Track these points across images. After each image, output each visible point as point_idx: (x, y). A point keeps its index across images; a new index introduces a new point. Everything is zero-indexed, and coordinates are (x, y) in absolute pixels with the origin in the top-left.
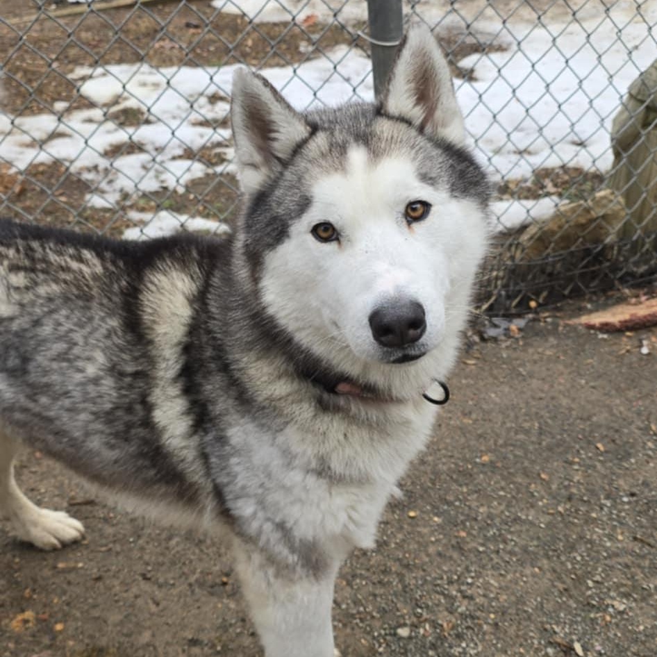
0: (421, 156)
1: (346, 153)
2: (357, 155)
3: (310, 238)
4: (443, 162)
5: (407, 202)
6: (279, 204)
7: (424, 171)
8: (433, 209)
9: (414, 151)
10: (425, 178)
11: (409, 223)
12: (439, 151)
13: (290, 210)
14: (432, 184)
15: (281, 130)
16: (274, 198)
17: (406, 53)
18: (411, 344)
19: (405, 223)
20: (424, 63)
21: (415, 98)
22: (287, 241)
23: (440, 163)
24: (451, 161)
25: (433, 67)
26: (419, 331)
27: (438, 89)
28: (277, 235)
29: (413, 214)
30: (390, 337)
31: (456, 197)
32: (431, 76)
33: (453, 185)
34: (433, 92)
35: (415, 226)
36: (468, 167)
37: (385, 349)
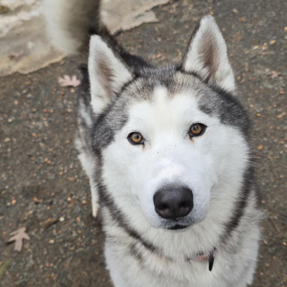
0: (201, 95)
1: (153, 90)
2: (160, 92)
3: (127, 142)
4: (217, 100)
5: (191, 124)
6: (111, 120)
7: (203, 104)
8: (207, 130)
9: (197, 91)
10: (204, 109)
11: (191, 137)
12: (215, 94)
13: (116, 124)
14: (208, 113)
15: (117, 75)
16: (108, 117)
17: (199, 35)
18: (181, 218)
19: (188, 137)
20: (211, 41)
21: (204, 62)
22: (113, 143)
23: (215, 101)
24: (222, 101)
25: (216, 44)
26: (187, 209)
27: (219, 58)
28: (109, 139)
29: (194, 132)
30: (167, 211)
31: (225, 123)
32: (214, 50)
33: (223, 115)
34: (216, 59)
35: (195, 139)
36: (234, 106)
37: (163, 219)
